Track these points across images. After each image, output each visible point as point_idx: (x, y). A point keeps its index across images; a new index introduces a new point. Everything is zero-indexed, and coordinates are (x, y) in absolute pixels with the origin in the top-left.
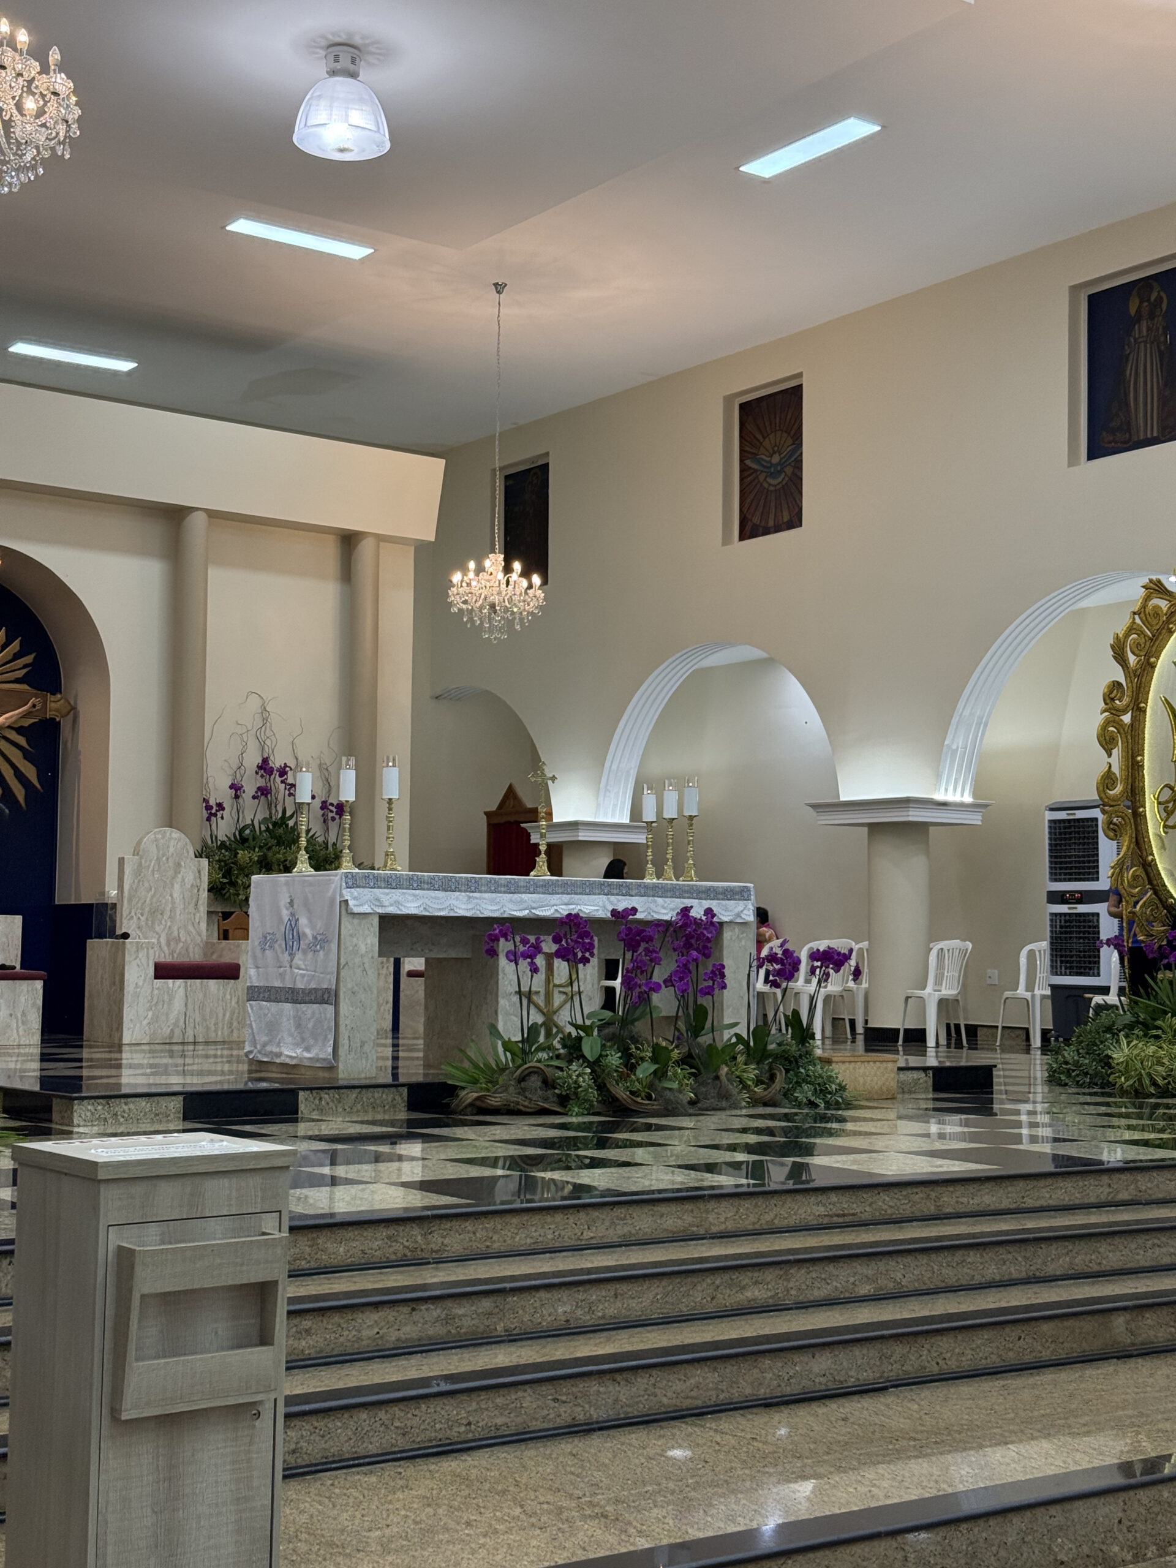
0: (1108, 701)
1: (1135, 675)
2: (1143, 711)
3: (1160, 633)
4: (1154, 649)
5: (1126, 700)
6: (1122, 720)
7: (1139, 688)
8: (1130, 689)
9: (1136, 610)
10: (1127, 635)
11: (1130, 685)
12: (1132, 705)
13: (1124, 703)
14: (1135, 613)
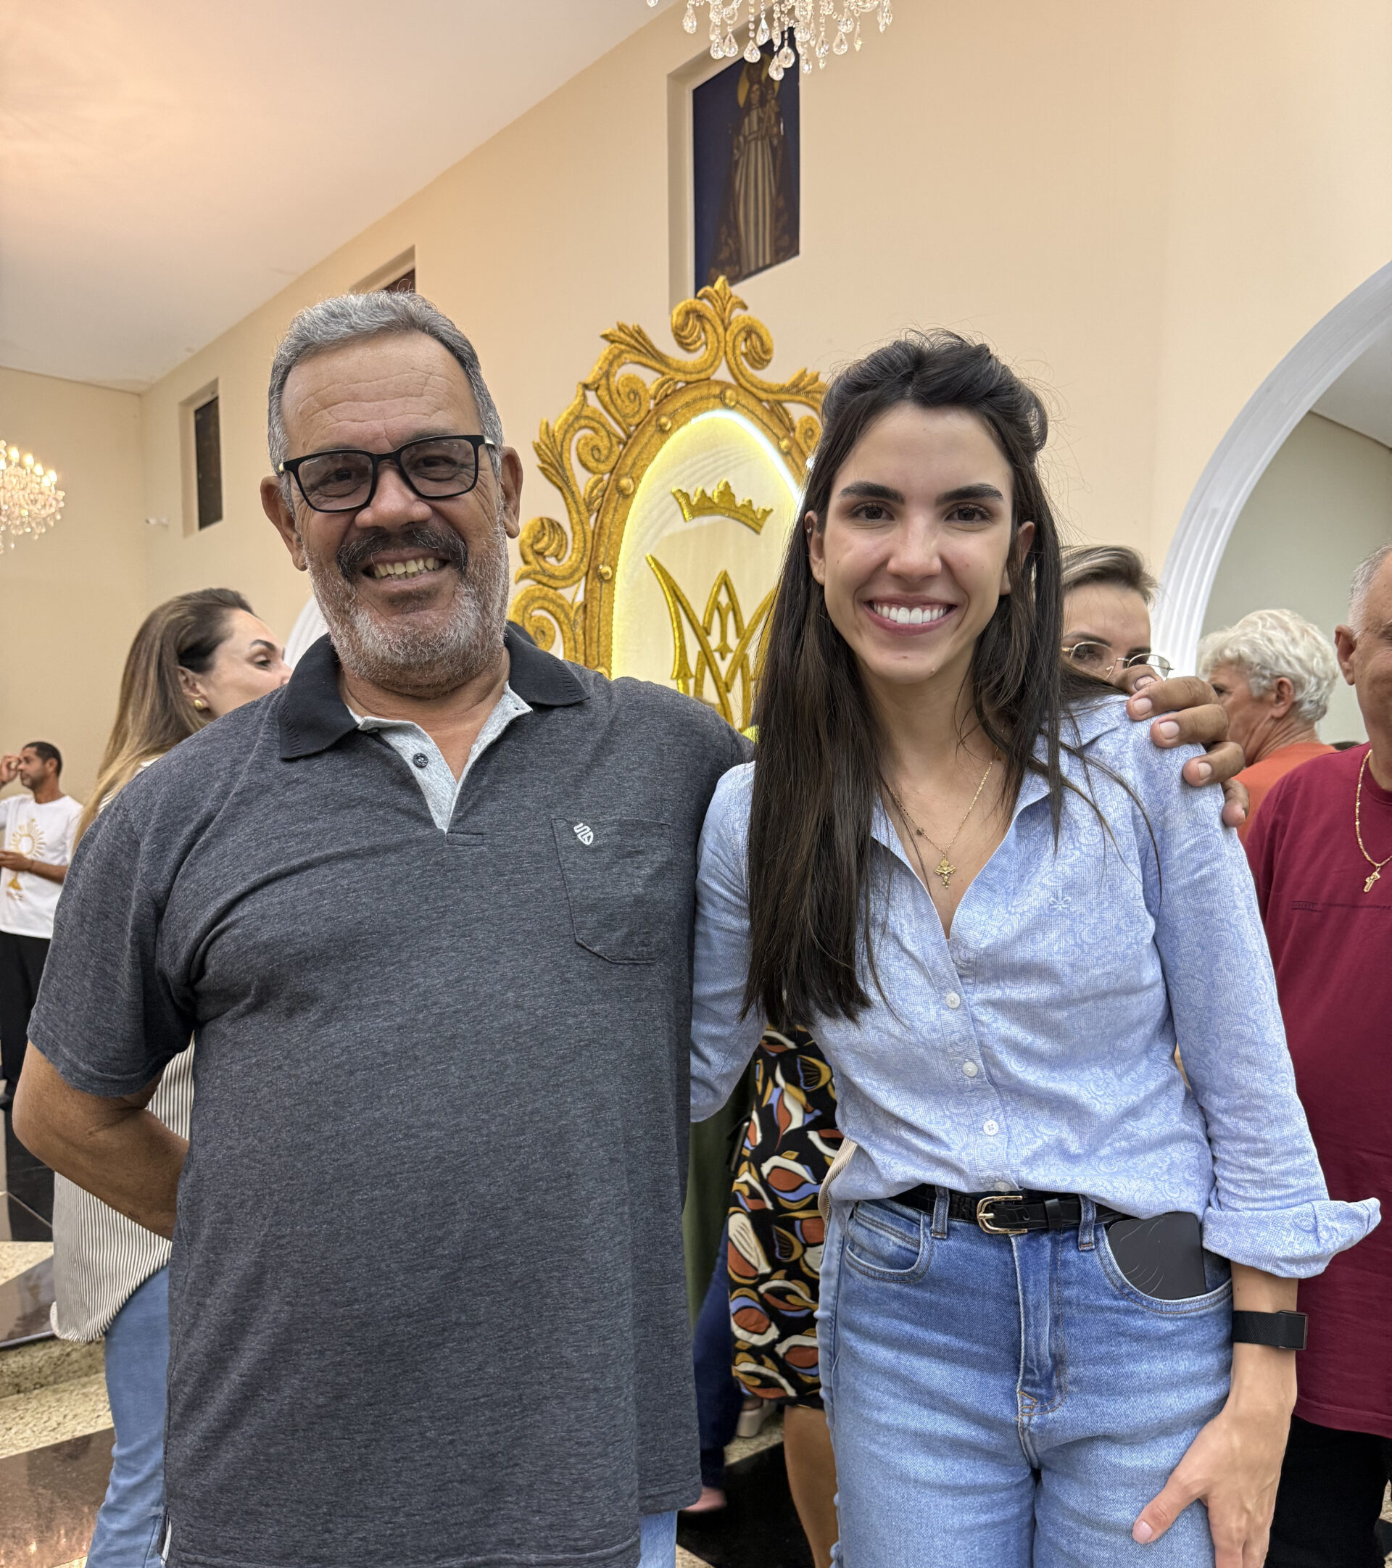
0: (531, 558)
1: (589, 510)
2: (606, 581)
3: (642, 432)
4: (629, 461)
5: (570, 557)
6: (560, 597)
7: (598, 533)
8: (579, 536)
9: (589, 380)
10: (569, 428)
11: (578, 528)
12: (584, 568)
13: (566, 562)
14: (586, 387)
